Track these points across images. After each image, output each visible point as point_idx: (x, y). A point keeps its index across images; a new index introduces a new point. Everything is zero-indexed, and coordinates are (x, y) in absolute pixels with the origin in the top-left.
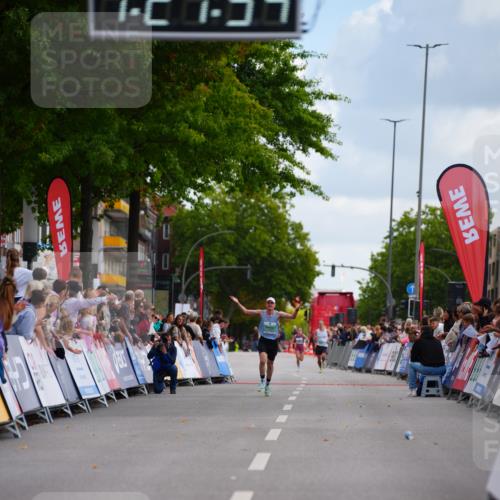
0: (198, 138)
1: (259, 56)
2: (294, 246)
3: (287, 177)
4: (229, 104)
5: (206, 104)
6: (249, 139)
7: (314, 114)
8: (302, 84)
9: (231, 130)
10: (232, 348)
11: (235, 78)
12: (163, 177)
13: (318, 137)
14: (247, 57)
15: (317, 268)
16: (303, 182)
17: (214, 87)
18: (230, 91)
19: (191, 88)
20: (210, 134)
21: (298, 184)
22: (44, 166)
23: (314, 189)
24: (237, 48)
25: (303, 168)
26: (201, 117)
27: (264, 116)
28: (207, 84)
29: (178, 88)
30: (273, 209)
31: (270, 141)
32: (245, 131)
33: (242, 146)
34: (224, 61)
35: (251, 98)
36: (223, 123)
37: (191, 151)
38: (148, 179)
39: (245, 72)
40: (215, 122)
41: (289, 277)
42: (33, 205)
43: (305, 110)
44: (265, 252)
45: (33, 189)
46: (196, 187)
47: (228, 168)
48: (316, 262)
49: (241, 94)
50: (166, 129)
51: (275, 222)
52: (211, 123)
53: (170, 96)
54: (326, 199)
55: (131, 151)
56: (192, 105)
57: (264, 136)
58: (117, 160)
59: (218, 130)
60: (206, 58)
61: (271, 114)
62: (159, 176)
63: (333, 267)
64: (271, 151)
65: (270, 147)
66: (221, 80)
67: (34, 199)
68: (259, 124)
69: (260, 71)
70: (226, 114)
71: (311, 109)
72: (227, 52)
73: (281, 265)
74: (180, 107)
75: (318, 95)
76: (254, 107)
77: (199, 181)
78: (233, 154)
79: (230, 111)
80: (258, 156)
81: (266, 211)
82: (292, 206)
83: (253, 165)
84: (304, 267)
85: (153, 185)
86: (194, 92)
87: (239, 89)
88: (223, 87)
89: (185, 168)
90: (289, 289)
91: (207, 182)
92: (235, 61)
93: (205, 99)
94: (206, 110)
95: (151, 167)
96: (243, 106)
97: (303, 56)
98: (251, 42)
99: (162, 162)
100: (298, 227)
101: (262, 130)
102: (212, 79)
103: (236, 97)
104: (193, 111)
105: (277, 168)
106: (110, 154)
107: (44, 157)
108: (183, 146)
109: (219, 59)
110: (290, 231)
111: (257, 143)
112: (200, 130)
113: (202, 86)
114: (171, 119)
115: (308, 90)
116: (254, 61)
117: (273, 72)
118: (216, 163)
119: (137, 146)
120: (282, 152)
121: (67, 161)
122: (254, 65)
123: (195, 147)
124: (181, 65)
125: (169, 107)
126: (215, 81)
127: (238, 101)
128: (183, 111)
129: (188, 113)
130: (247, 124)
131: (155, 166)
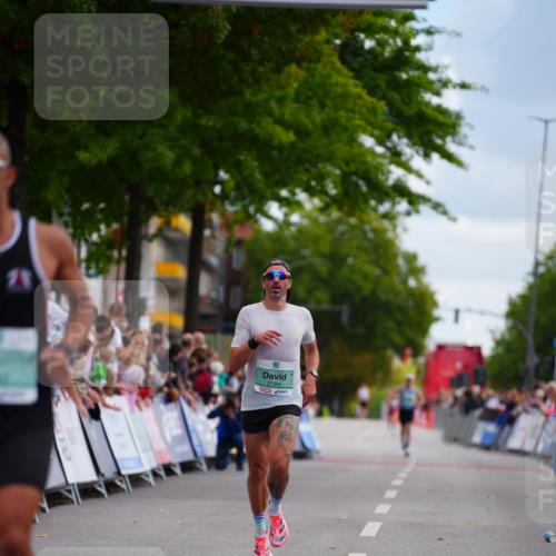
0: (286, 137)
1: (370, 30)
2: (405, 282)
3: (401, 190)
4: (327, 93)
5: (297, 92)
6: (353, 140)
7: (440, 109)
8: (425, 69)
9: (328, 128)
10: (319, 414)
11: (338, 64)
12: (237, 187)
13: (443, 138)
14: (353, 31)
15: (436, 313)
16: (423, 199)
17: (308, 70)
18: (329, 76)
19: (278, 70)
20: (302, 133)
21: (414, 200)
22: (82, 167)
23: (437, 207)
24: (340, 18)
25: (419, 175)
26: (289, 111)
27: (373, 111)
28: (299, 64)
29: (261, 69)
30: (379, 232)
31: (381, 142)
32: (346, 129)
33: (341, 149)
34: (322, 35)
35: (356, 86)
36: (319, 117)
37: (275, 153)
38: (217, 189)
39: (350, 51)
40: (308, 116)
41: (400, 324)
42: (66, 218)
43: (428, 104)
44: (367, 288)
45: (66, 198)
46: (283, 202)
47: (321, 178)
48: (435, 304)
49: (344, 80)
50: (244, 125)
51: (382, 250)
52: (303, 118)
53: (251, 80)
54: (454, 220)
55: (197, 151)
56: (278, 93)
57: (372, 135)
58: (178, 163)
59: (311, 127)
60: (299, 31)
61: (382, 106)
62: (232, 184)
63: (457, 312)
64: (383, 156)
65: (380, 150)
66: (318, 60)
67: (67, 210)
68: (366, 120)
69: (371, 51)
70: (323, 106)
71: (435, 100)
72: (327, 24)
73: (388, 308)
74: (262, 96)
75: (445, 83)
76: (360, 97)
77: (284, 193)
78: (330, 159)
79: (328, 102)
80: (365, 163)
81: (370, 235)
82: (405, 230)
83: (356, 173)
84: (419, 311)
85: (224, 196)
86: (282, 75)
88: (319, 66)
89: (266, 175)
90: (397, 339)
91: (293, 194)
92: (337, 37)
93: (295, 85)
94: (297, 100)
95: (223, 175)
96: (346, 96)
97: (429, 32)
98: (360, 11)
99: (236, 168)
100: (411, 258)
101: (369, 128)
102: (308, 58)
103: (337, 84)
104: (281, 101)
105: (387, 179)
106: (169, 156)
107: (83, 156)
108: (262, 147)
109: (317, 33)
110: (400, 261)
111: (361, 145)
112: (287, 126)
113: (293, 68)
114: (251, 111)
115: (432, 76)
116: (362, 36)
117: (387, 53)
118: (307, 170)
119: (205, 145)
120: (396, 156)
121: (112, 163)
122: (362, 42)
123: (281, 148)
124: (266, 39)
125: (248, 95)
126: (310, 61)
127: (339, 90)
128: (267, 101)
129: (273, 104)
130: (349, 120)
131: (226, 172)
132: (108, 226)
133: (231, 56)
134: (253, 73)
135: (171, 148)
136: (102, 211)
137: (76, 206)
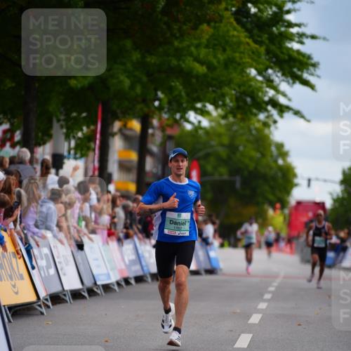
0: (202, 69)
2: (276, 161)
3: (274, 103)
4: (227, 42)
5: (208, 40)
6: (243, 71)
8: (290, 25)
9: (229, 63)
11: (232, 20)
12: (170, 103)
13: (302, 72)
15: (296, 181)
16: (288, 108)
17: (215, 28)
18: (228, 31)
19: (195, 28)
20: (211, 67)
21: (282, 109)
23: (297, 113)
25: (284, 95)
26: (203, 52)
28: (209, 24)
29: (185, 27)
31: (260, 73)
32: (239, 64)
33: (235, 76)
34: (223, 5)
35: (246, 37)
36: (221, 57)
37: (194, 80)
38: (157, 103)
40: (215, 57)
41: (272, 188)
42: (62, 123)
44: (252, 166)
45: (62, 109)
46: (196, 110)
47: (223, 96)
48: (295, 176)
49: (237, 34)
50: (174, 62)
51: (261, 141)
52: (211, 58)
53: (178, 35)
54: (309, 121)
55: (145, 79)
56: (195, 42)
57: (256, 69)
58: (132, 87)
59: (216, 64)
60: (209, 3)
61: (262, 50)
62: (165, 101)
63: (309, 180)
64: (262, 82)
65: (260, 78)
66: (221, 21)
67: (62, 117)
68: (252, 59)
69: (255, 14)
70: (224, 50)
73: (264, 177)
74: (186, 43)
76: (248, 44)
77: (199, 105)
78: (228, 84)
79: (228, 49)
80: (250, 86)
81: (254, 132)
82: (276, 128)
83: (245, 94)
84: (286, 178)
85: (160, 108)
86: (198, 32)
87: (235, 29)
88: (222, 25)
89: (188, 95)
90: (271, 197)
91: (205, 106)
92: (233, 6)
93: (207, 37)
94: (207, 46)
95: (160, 94)
96: (239, 43)
99: (169, 90)
100: (280, 146)
101: (254, 64)
102: (215, 20)
103: (233, 36)
104: (197, 46)
105: (265, 97)
106: (127, 82)
107: (72, 82)
108: (186, 76)
110: (273, 149)
111: (248, 75)
112: (202, 63)
113: (205, 26)
114: (179, 54)
116: (250, 5)
118: (213, 91)
119: (149, 75)
120: (270, 83)
121: (91, 87)
122: (250, 9)
123: (197, 77)
124: (188, 8)
125: (176, 43)
126: (216, 22)
127: (235, 39)
128: (189, 46)
129: (193, 49)
130: (241, 58)
131: (162, 93)
132: (88, 127)
133: (166, 19)
134: (180, 29)
135: (128, 77)
136: (84, 118)
137: (68, 114)
